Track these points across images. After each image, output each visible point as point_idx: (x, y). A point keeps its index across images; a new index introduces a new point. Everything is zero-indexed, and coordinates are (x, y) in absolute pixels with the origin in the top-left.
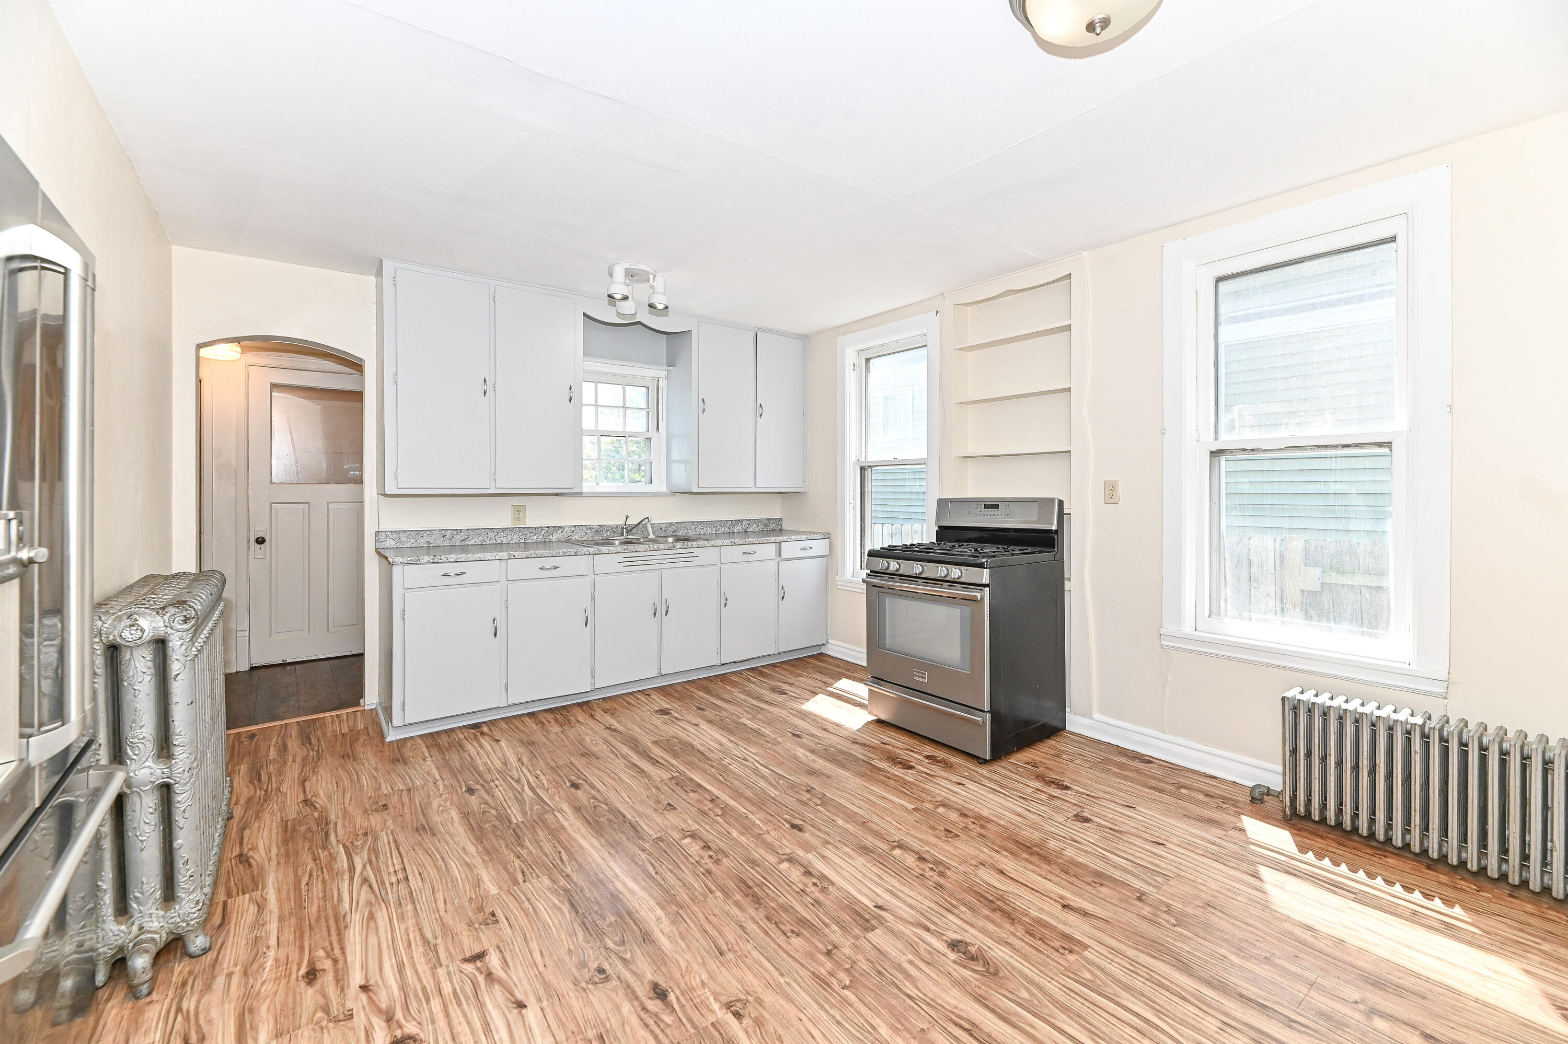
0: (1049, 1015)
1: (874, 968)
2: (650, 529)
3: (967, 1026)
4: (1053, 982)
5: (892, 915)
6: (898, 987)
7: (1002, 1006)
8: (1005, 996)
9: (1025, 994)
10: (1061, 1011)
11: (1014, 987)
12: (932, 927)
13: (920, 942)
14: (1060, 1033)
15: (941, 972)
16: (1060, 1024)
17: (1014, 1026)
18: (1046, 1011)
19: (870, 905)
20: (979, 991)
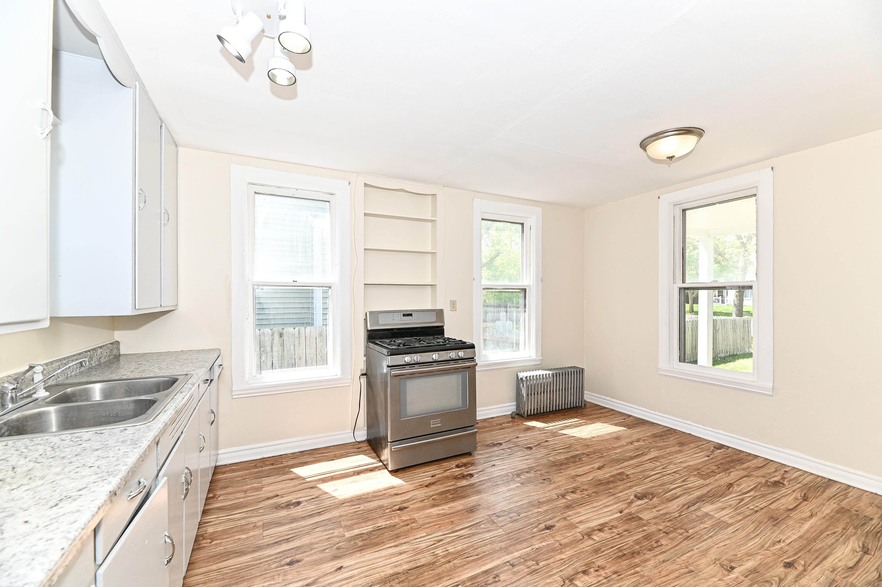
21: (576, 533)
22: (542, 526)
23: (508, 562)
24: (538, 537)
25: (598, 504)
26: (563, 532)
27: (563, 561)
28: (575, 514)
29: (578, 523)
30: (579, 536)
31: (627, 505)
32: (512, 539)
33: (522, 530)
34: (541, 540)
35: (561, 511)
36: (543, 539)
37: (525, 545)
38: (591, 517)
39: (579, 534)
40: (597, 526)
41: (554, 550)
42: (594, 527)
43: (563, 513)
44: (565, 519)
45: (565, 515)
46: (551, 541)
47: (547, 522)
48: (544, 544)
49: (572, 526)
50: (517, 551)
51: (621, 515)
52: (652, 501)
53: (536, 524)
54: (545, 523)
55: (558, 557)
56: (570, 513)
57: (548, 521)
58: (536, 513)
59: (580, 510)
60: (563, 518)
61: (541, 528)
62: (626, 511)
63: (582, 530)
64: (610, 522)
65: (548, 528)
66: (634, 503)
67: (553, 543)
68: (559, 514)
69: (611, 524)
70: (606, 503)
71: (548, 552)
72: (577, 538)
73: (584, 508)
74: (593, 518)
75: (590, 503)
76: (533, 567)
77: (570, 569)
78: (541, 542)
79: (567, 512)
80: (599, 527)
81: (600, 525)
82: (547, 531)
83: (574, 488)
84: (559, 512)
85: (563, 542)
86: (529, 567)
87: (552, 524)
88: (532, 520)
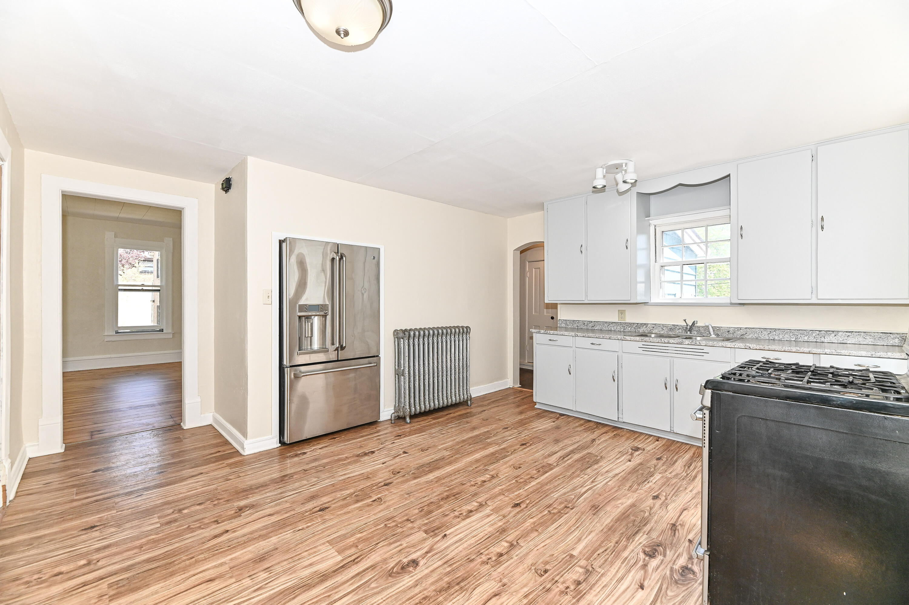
0: (357, 592)
1: (398, 533)
2: (711, 330)
3: (356, 561)
4: (382, 600)
5: (439, 540)
6: (384, 540)
7: (366, 575)
8: (373, 577)
9: (373, 585)
10: (359, 599)
11: (380, 582)
12: (429, 555)
13: (416, 550)
14: (345, 594)
15: (394, 555)
16: (350, 596)
17: (353, 577)
18: (360, 592)
19: (447, 533)
20: (378, 568)
21: (492, 505)
22: (523, 506)
23: (536, 479)
24: (522, 497)
25: (469, 543)
26: (503, 504)
27: (499, 485)
28: (495, 523)
29: (491, 514)
30: (489, 503)
31: (435, 547)
32: (542, 492)
33: (539, 500)
34: (520, 495)
35: (510, 524)
36: (518, 496)
37: (531, 490)
38: (478, 523)
39: (489, 504)
40: (473, 515)
41: (508, 490)
42: (477, 513)
43: (507, 522)
44: (504, 517)
45: (504, 521)
46: (512, 496)
47: (519, 509)
48: (516, 493)
49: (496, 510)
50: (534, 485)
51: (445, 533)
52: (399, 560)
53: (529, 507)
54: (521, 508)
55: (503, 487)
56: (500, 524)
57: (519, 511)
58: (534, 517)
59: (490, 529)
60: (506, 516)
61: (523, 503)
62: (439, 537)
63: (487, 508)
64: (459, 522)
65: (517, 505)
66: (425, 552)
67: (510, 494)
68: (511, 521)
69: (458, 520)
70: (459, 546)
71: (512, 489)
72: (491, 501)
73: (486, 532)
74: (477, 522)
75: (479, 542)
76: (518, 479)
77: (494, 482)
78: (519, 494)
79: (504, 523)
80: (471, 514)
81: (471, 516)
82: (518, 502)
83: (502, 562)
84: (512, 522)
85: (502, 497)
86: (521, 478)
87: (515, 508)
88: (534, 509)
